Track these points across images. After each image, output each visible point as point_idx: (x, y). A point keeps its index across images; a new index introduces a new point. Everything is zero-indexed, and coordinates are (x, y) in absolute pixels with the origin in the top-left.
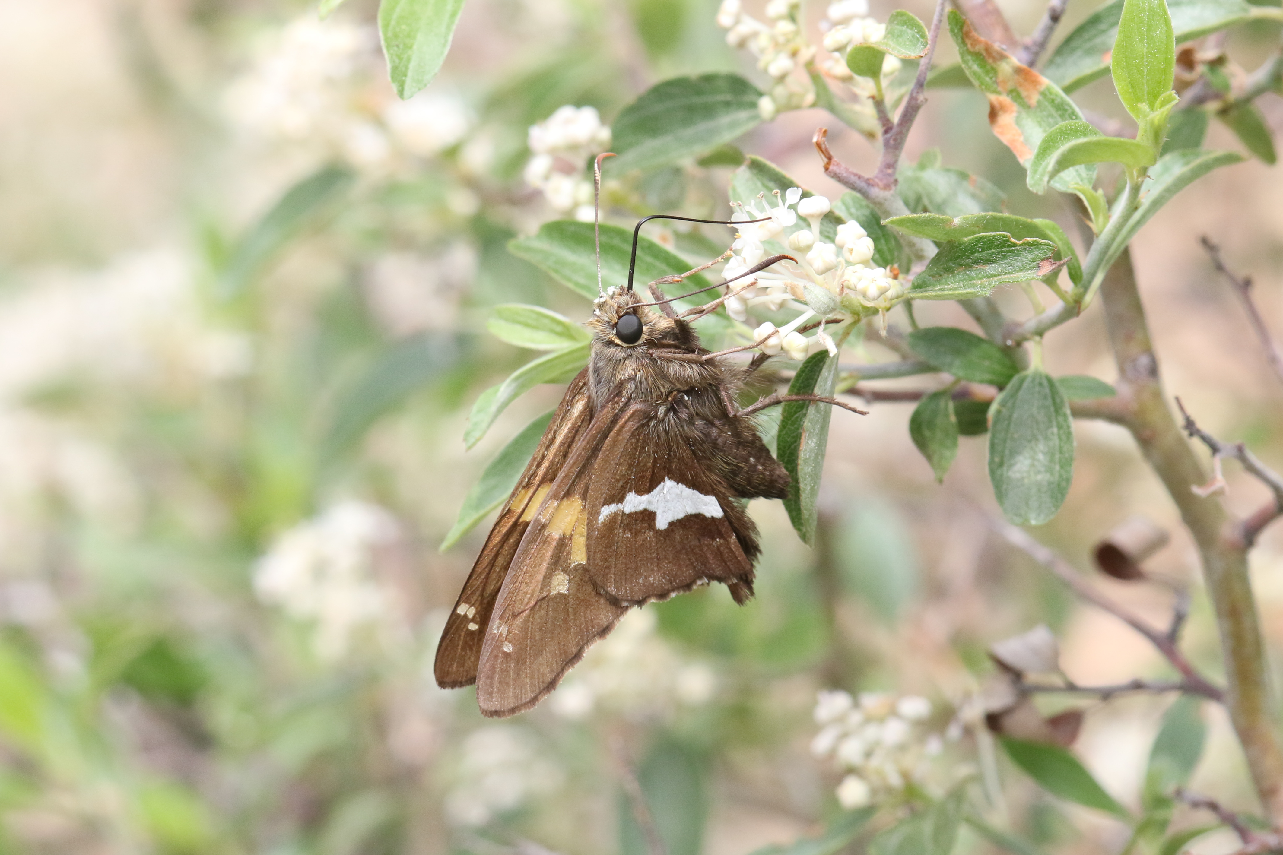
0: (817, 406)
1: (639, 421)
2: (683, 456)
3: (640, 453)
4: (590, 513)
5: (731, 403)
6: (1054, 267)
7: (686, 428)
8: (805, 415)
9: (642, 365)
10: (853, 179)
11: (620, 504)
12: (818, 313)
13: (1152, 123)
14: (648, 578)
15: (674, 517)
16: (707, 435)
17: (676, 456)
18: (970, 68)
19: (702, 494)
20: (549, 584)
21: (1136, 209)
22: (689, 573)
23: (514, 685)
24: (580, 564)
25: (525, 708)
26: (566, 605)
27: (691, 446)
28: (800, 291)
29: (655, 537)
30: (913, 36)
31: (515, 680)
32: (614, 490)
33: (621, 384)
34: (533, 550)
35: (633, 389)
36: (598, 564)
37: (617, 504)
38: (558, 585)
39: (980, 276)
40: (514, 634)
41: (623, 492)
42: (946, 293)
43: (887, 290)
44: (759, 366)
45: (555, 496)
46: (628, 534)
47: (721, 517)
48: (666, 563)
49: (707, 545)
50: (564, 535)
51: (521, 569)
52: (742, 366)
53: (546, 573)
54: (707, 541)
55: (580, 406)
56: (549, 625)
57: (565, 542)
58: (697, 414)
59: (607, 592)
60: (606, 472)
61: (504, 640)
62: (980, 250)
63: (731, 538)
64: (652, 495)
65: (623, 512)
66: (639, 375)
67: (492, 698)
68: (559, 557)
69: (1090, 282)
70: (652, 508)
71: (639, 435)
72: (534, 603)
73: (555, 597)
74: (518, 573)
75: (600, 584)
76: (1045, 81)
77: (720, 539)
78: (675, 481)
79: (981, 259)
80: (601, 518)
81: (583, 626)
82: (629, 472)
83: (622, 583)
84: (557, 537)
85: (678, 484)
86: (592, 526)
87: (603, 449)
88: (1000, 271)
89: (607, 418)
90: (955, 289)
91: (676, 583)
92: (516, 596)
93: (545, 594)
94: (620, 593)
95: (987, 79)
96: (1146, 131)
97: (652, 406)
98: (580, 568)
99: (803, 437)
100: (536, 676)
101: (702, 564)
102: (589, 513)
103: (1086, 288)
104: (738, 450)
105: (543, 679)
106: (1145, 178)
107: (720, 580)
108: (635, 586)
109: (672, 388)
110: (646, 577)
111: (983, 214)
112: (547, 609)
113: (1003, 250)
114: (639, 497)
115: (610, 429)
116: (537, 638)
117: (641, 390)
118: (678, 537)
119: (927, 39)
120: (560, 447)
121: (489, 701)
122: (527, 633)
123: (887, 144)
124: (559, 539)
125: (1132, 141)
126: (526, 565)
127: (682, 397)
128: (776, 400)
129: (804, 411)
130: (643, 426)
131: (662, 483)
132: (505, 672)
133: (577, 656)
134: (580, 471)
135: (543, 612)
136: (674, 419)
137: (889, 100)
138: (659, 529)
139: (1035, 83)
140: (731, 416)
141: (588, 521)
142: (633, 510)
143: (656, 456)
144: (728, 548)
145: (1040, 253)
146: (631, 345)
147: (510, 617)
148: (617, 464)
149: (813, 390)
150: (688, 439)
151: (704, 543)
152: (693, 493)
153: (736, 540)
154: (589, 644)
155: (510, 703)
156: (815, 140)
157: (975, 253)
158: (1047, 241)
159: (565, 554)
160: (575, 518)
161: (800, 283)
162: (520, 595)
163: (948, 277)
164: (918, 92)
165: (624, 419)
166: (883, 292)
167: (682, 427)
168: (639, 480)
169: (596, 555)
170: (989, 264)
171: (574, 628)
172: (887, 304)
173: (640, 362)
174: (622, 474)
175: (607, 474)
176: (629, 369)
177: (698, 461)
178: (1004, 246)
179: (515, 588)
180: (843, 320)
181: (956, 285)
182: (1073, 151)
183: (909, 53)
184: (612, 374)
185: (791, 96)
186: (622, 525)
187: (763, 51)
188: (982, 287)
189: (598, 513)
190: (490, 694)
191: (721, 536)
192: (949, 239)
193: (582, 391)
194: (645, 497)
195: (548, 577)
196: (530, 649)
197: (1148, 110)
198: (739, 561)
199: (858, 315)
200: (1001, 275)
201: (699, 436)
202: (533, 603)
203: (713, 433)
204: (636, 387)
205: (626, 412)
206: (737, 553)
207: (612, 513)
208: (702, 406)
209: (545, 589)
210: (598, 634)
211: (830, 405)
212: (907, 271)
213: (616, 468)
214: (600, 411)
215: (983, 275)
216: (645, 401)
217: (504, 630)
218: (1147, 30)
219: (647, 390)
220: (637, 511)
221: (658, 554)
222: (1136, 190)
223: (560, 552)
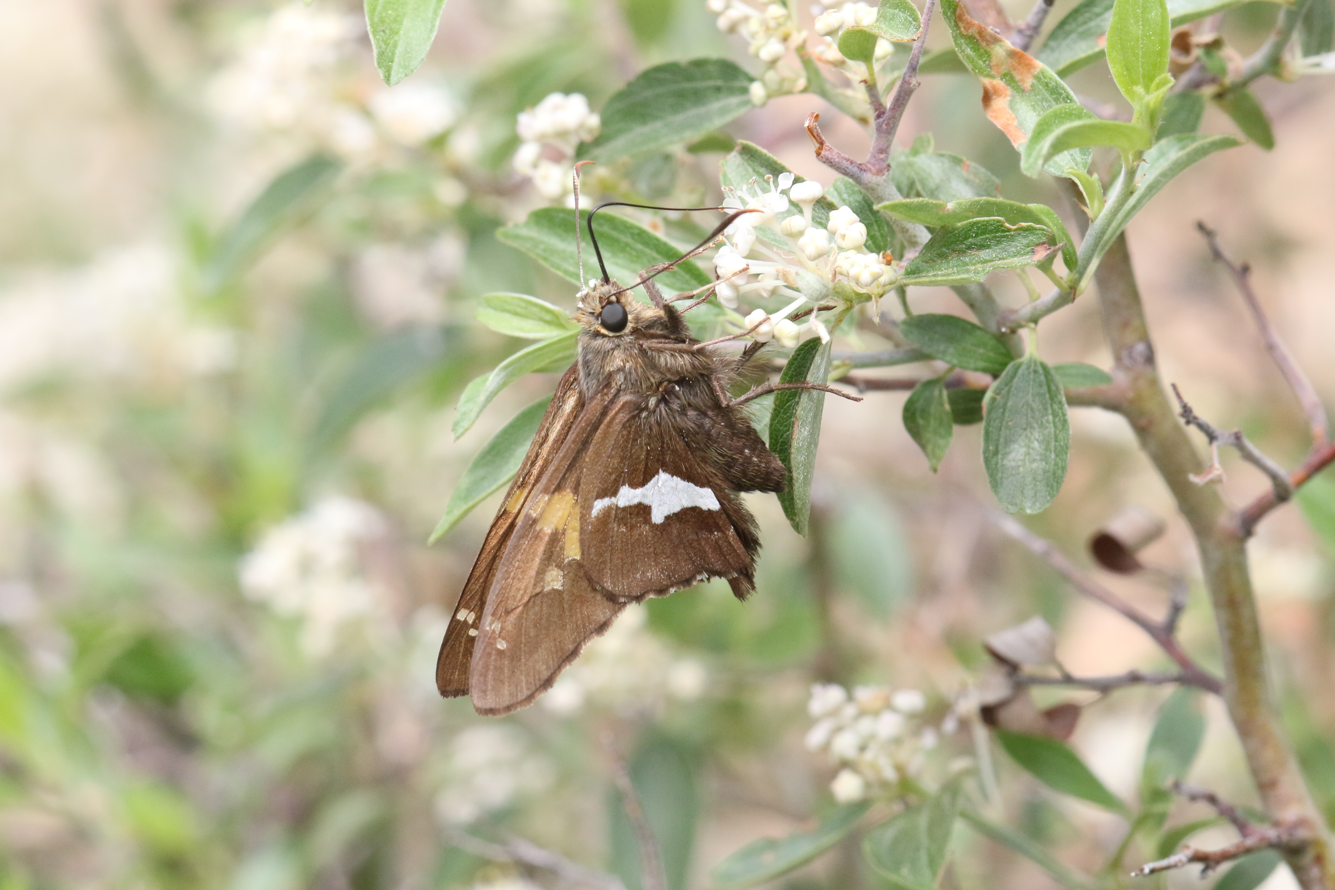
0: (810, 393)
1: (630, 413)
2: (677, 448)
3: (632, 445)
4: (583, 507)
5: (723, 393)
6: (1048, 252)
7: (678, 419)
8: (798, 403)
9: (631, 355)
10: (845, 164)
11: (613, 498)
12: (810, 300)
13: (1147, 106)
14: (645, 573)
15: (670, 511)
16: (701, 426)
17: (669, 448)
18: (963, 51)
19: (697, 486)
20: (542, 580)
21: (1132, 193)
22: (688, 568)
23: (509, 682)
24: (574, 560)
25: (521, 706)
26: (561, 601)
27: (684, 438)
28: (792, 277)
29: (651, 531)
30: (906, 19)
31: (510, 678)
32: (606, 483)
33: (610, 375)
34: (525, 545)
35: (622, 380)
36: (592, 559)
37: (610, 498)
38: (552, 581)
39: (974, 262)
40: (508, 631)
41: (616, 485)
42: (939, 278)
43: (879, 276)
44: (752, 355)
45: (545, 491)
46: (623, 528)
47: (718, 510)
48: (665, 558)
49: (704, 539)
50: (556, 529)
51: (512, 565)
52: (733, 356)
53: (539, 568)
54: (705, 535)
55: (572, 402)
56: (543, 621)
57: (557, 538)
58: (689, 405)
59: (603, 588)
60: (598, 465)
61: (497, 637)
62: (974, 235)
63: (729, 531)
64: (646, 489)
65: (617, 506)
66: (628, 366)
67: (486, 695)
68: (552, 552)
69: (1085, 268)
70: (646, 502)
71: (630, 427)
72: (528, 599)
73: (549, 593)
74: (510, 569)
75: (595, 579)
76: (1040, 65)
77: (718, 532)
78: (669, 473)
79: (974, 245)
80: (594, 512)
81: (579, 623)
82: (622, 465)
83: (618, 578)
84: (549, 531)
85: (672, 476)
86: (585, 520)
87: (593, 441)
88: (994, 256)
89: (596, 410)
90: (949, 275)
91: (675, 578)
92: (508, 592)
93: (538, 590)
94: (617, 589)
95: (981, 62)
96: (1141, 115)
97: (643, 397)
98: (574, 563)
99: (796, 426)
100: (532, 674)
101: (701, 559)
102: (581, 506)
103: (1081, 274)
104: (732, 441)
105: (539, 676)
106: (1141, 162)
107: (720, 574)
108: (632, 581)
109: (662, 379)
110: (643, 573)
111: (977, 199)
112: (542, 606)
113: (997, 235)
114: (633, 490)
115: (600, 421)
116: (532, 635)
117: (631, 381)
118: (675, 531)
119: (919, 22)
120: (553, 444)
121: (483, 699)
122: (520, 630)
123: (879, 129)
124: (552, 534)
125: (1128, 124)
126: (518, 561)
127: (674, 387)
128: (769, 389)
129: (797, 399)
130: (634, 417)
131: (656, 476)
132: (499, 669)
133: (574, 653)
134: (570, 464)
135: (537, 608)
136: (666, 410)
137: (881, 85)
138: (655, 524)
139: (1029, 66)
140: (724, 406)
141: (580, 515)
142: (627, 504)
143: (649, 448)
144: (726, 542)
145: (1034, 238)
146: (618, 334)
147: (503, 614)
148: (608, 457)
149: (805, 378)
150: (681, 431)
151: (702, 537)
152: (688, 486)
153: (734, 533)
154: (586, 641)
155: (506, 700)
156: (806, 125)
157: (969, 238)
158: (1041, 226)
159: (558, 549)
160: (567, 513)
161: (792, 270)
162: (513, 591)
163: (942, 263)
164: (910, 76)
165: (614, 411)
166: (876, 278)
167: (674, 418)
168: (633, 473)
169: (590, 550)
170: (983, 250)
171: (570, 625)
172: (880, 291)
173: (628, 353)
174: (614, 467)
175: (599, 467)
176: (617, 360)
177: (692, 453)
178: (997, 231)
179: (507, 583)
180: (835, 307)
181: (950, 271)
182: (1068, 134)
183: (902, 36)
184: (601, 366)
185: (782, 81)
186: (617, 519)
187: (753, 36)
188: (977, 272)
189: (591, 507)
190: (485, 692)
191: (719, 529)
192: (943, 224)
193: (573, 386)
194: (639, 491)
195: (541, 573)
196: (525, 646)
197: (1143, 93)
198: (738, 555)
199: (851, 301)
200: (995, 260)
201: (692, 428)
202: (526, 599)
203: (706, 424)
204: (625, 378)
205: (617, 404)
206: (736, 546)
207: (605, 507)
208: (694, 396)
209: (539, 585)
210: (596, 630)
211: (823, 392)
212: (901, 257)
213: (607, 461)
214: (589, 403)
215: (977, 261)
216: (635, 392)
217: (497, 626)
218: (1142, 12)
219: (636, 381)
220: (631, 505)
221: (655, 549)
222: (1131, 174)
223: (552, 547)
